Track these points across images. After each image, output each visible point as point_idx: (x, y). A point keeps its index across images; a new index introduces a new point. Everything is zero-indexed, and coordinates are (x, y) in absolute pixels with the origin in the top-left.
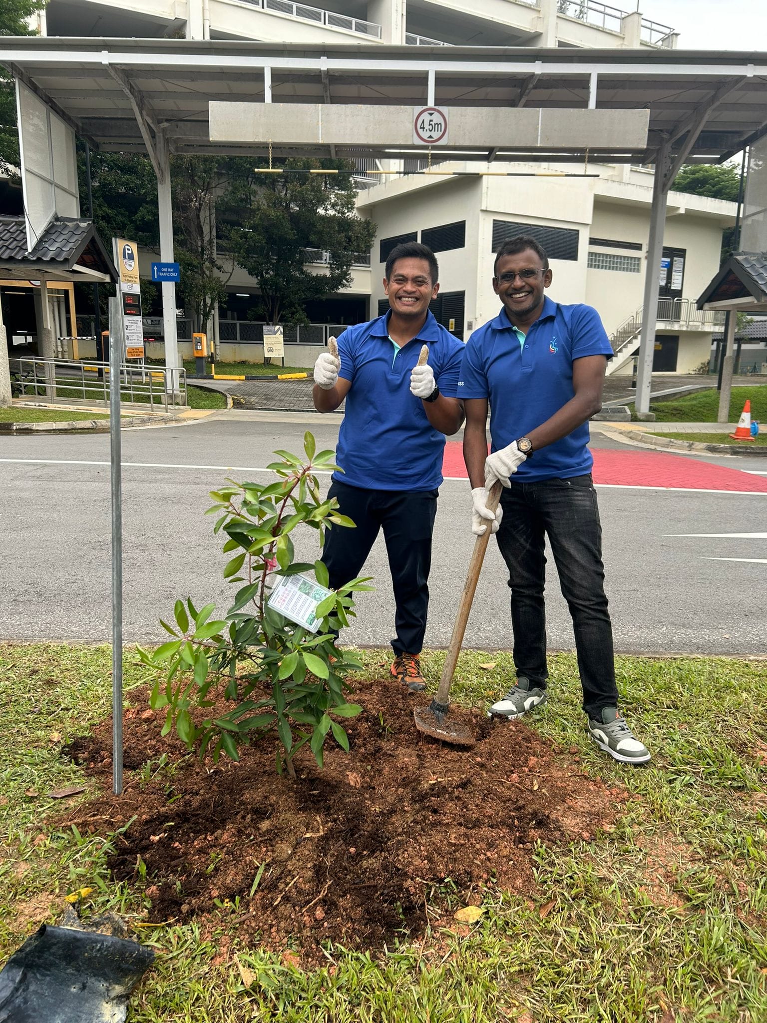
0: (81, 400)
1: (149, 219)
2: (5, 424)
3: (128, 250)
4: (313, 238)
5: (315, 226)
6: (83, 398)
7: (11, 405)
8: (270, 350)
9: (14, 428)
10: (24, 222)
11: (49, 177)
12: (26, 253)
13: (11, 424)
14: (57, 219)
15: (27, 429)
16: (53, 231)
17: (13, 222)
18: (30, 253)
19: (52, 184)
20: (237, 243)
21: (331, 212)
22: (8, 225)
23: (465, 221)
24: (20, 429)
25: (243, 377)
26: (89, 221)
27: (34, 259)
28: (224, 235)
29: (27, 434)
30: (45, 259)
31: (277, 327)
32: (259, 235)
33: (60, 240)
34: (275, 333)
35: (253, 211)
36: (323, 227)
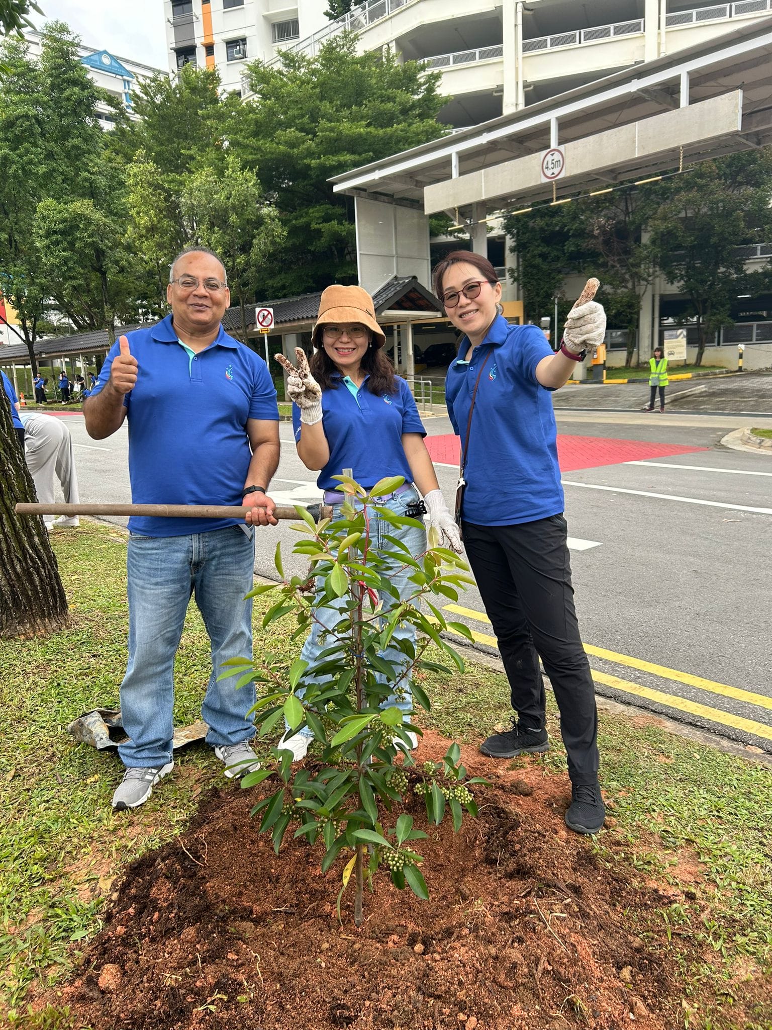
8: (671, 354)
25: (626, 381)
31: (680, 331)
34: (677, 337)
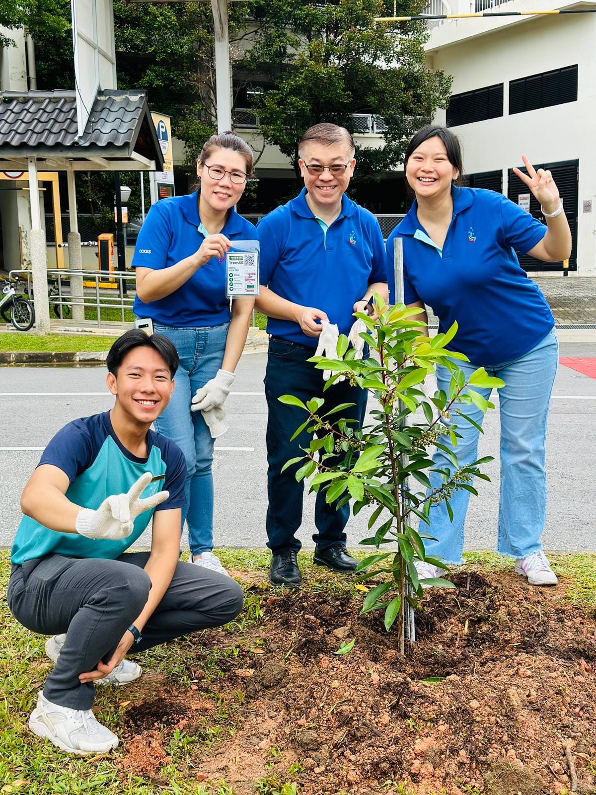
0: (119, 323)
1: (157, 85)
2: (67, 354)
3: (162, 127)
4: (372, 100)
5: (375, 84)
6: (121, 321)
7: (48, 331)
9: (78, 359)
10: (75, 99)
11: (92, 38)
12: (76, 138)
13: (73, 354)
14: (100, 93)
15: (93, 360)
16: (99, 109)
17: (46, 99)
18: (80, 138)
19: (95, 49)
20: (273, 112)
21: (395, 65)
22: (42, 102)
23: (576, 65)
24: (85, 360)
26: (141, 93)
27: (87, 144)
28: (253, 102)
29: (93, 365)
30: (100, 144)
32: (302, 100)
33: (112, 119)
35: (295, 68)
36: (386, 85)
